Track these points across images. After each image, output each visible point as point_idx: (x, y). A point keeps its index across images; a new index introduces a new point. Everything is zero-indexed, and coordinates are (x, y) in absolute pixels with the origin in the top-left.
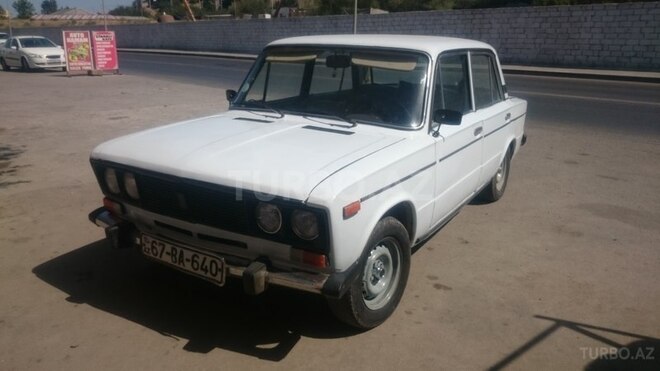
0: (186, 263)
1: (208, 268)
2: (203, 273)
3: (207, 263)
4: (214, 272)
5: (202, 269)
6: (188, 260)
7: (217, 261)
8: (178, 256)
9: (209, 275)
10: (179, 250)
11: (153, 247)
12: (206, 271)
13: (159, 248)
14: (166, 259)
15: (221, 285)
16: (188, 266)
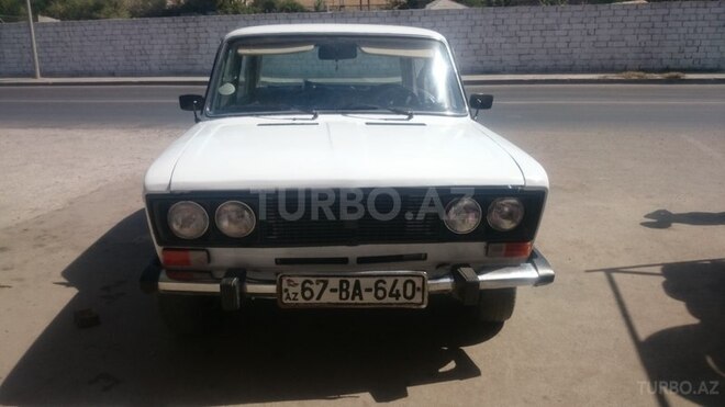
0: (364, 294)
1: (401, 293)
2: (393, 300)
3: (400, 286)
4: (409, 293)
5: (391, 295)
6: (369, 290)
7: (414, 279)
8: (351, 290)
9: (402, 299)
10: (352, 281)
11: (304, 289)
12: (397, 296)
13: (317, 289)
14: (330, 298)
15: (424, 306)
16: (369, 298)
